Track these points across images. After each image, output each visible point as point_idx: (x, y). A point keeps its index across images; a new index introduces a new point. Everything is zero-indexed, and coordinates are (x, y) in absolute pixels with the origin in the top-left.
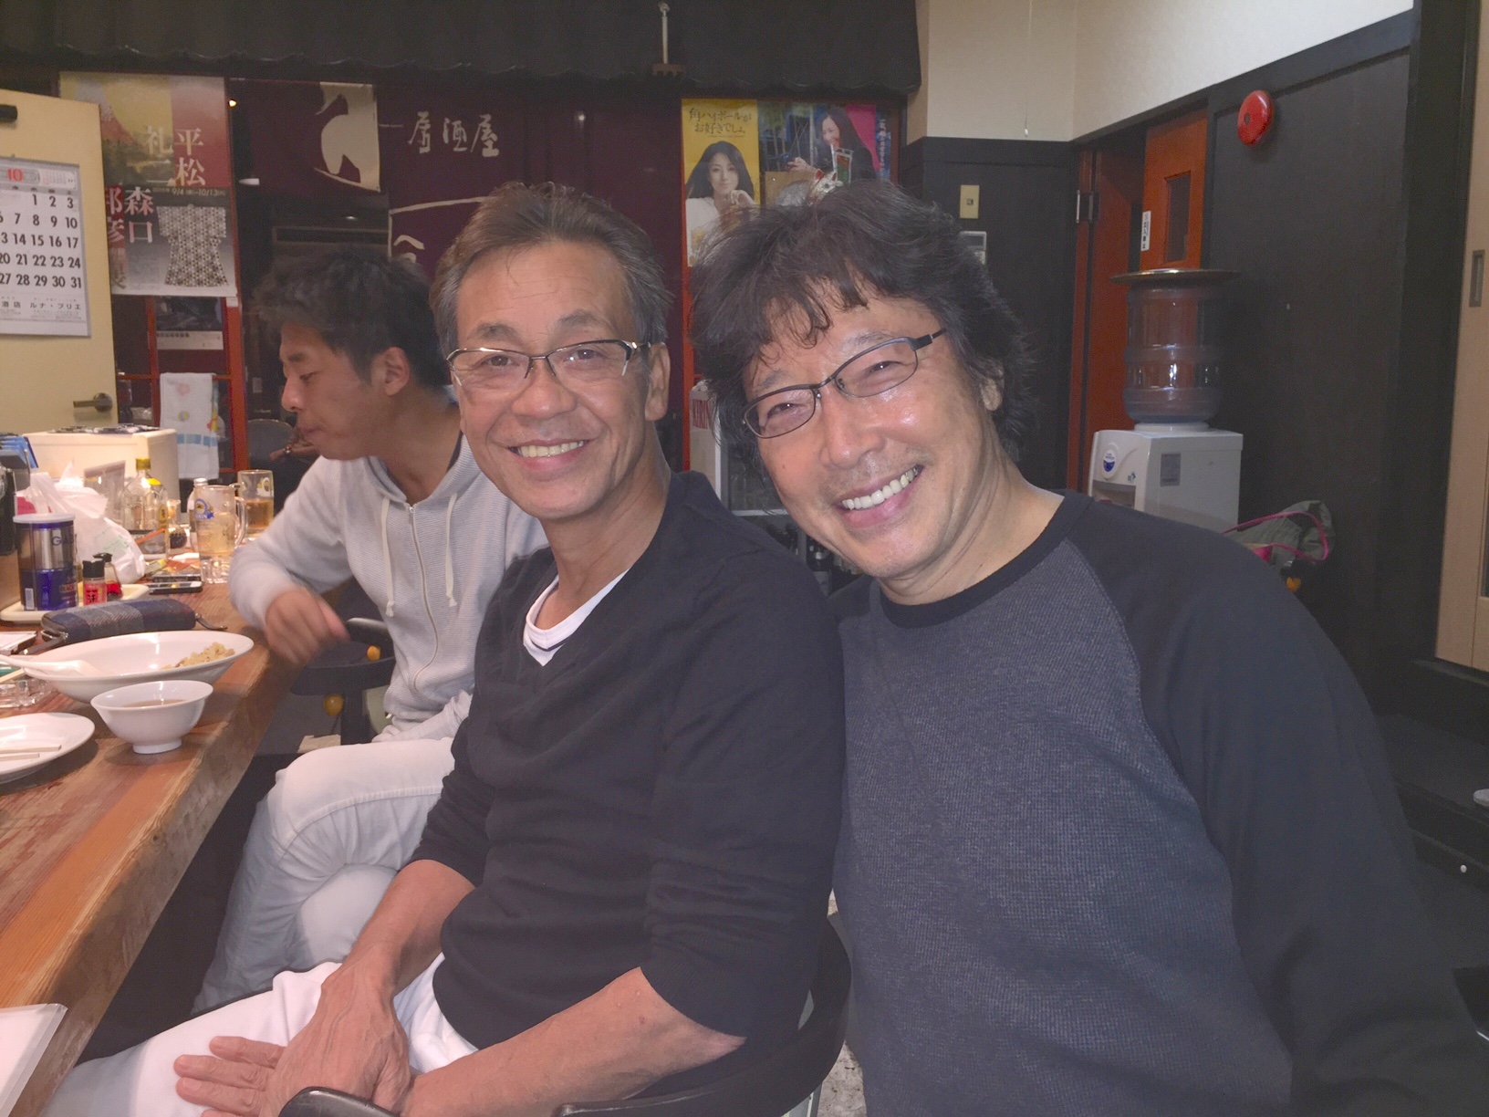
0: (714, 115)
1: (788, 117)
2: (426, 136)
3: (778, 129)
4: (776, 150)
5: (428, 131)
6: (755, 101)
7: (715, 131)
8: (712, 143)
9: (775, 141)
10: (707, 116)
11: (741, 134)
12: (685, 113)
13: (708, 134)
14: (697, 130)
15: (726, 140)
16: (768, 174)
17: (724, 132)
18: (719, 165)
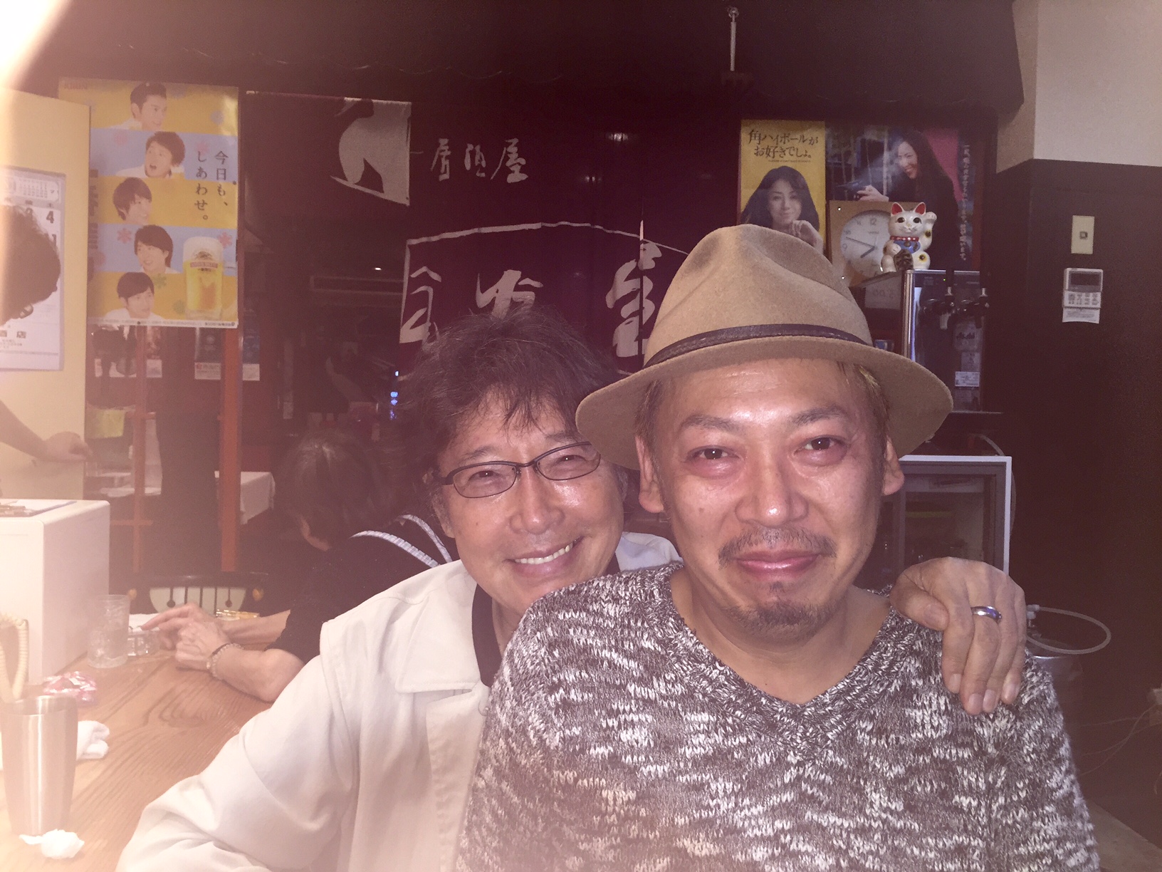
0: (777, 138)
1: (859, 139)
2: (445, 163)
3: (848, 154)
4: (844, 176)
5: (447, 157)
6: (823, 123)
7: (777, 154)
8: (774, 168)
9: (843, 167)
10: (769, 139)
11: (807, 158)
12: (744, 136)
13: (770, 158)
14: (756, 154)
15: (790, 165)
16: (833, 203)
17: (787, 157)
18: (781, 193)
